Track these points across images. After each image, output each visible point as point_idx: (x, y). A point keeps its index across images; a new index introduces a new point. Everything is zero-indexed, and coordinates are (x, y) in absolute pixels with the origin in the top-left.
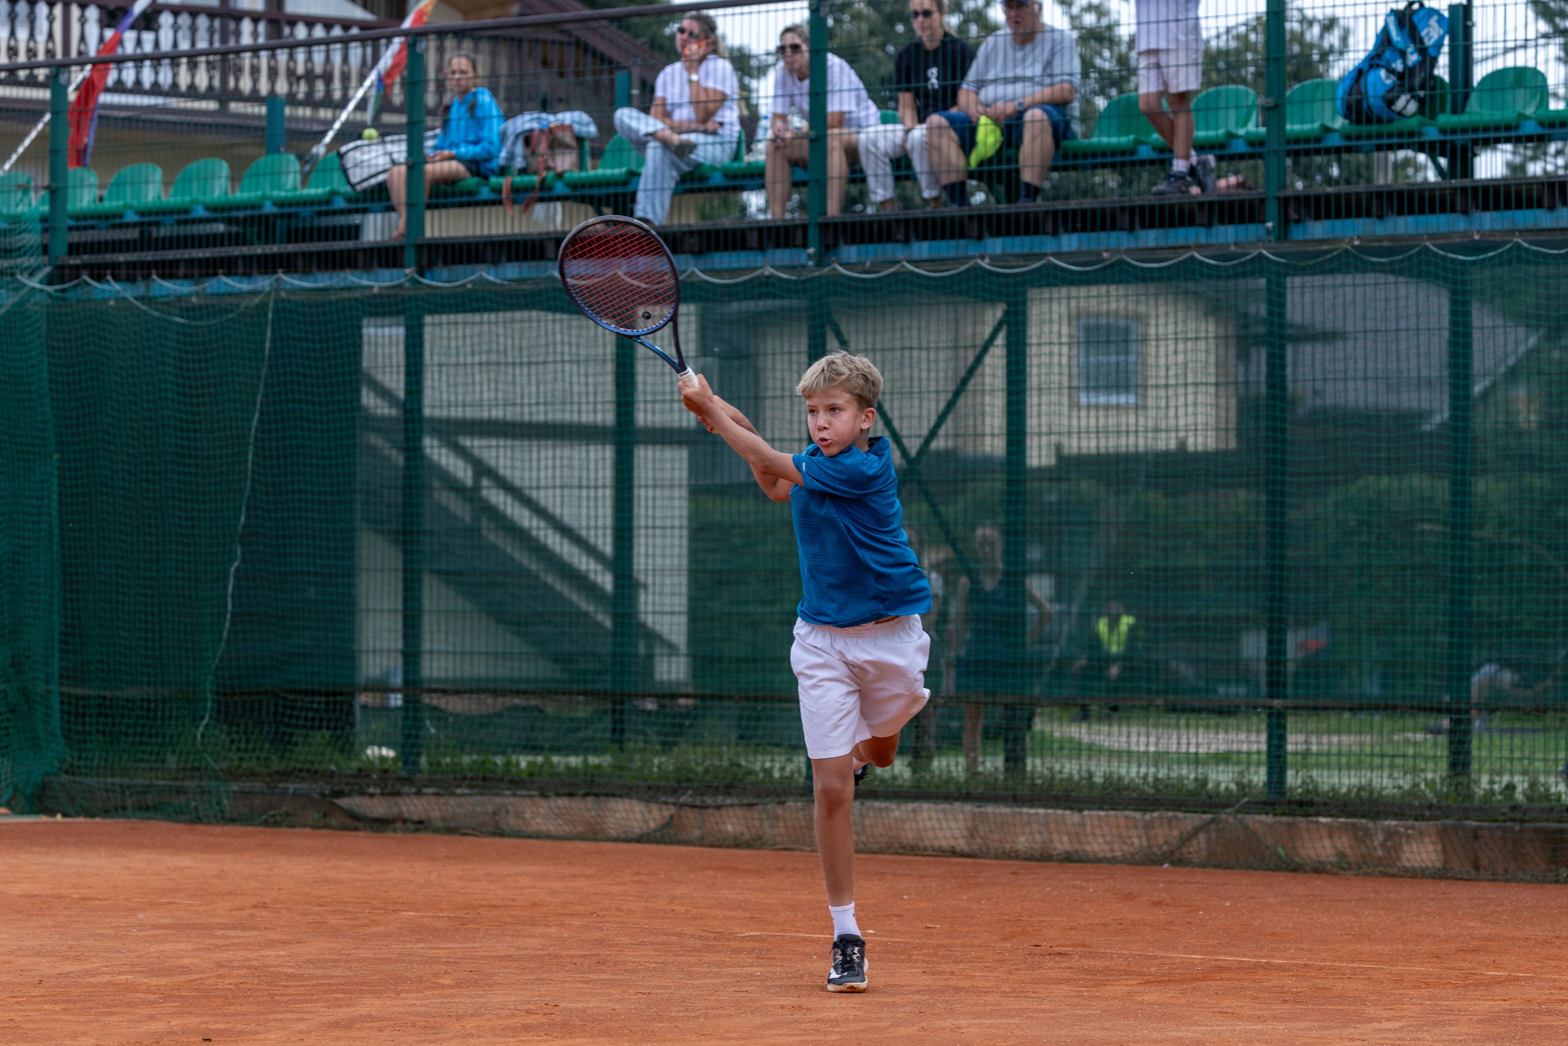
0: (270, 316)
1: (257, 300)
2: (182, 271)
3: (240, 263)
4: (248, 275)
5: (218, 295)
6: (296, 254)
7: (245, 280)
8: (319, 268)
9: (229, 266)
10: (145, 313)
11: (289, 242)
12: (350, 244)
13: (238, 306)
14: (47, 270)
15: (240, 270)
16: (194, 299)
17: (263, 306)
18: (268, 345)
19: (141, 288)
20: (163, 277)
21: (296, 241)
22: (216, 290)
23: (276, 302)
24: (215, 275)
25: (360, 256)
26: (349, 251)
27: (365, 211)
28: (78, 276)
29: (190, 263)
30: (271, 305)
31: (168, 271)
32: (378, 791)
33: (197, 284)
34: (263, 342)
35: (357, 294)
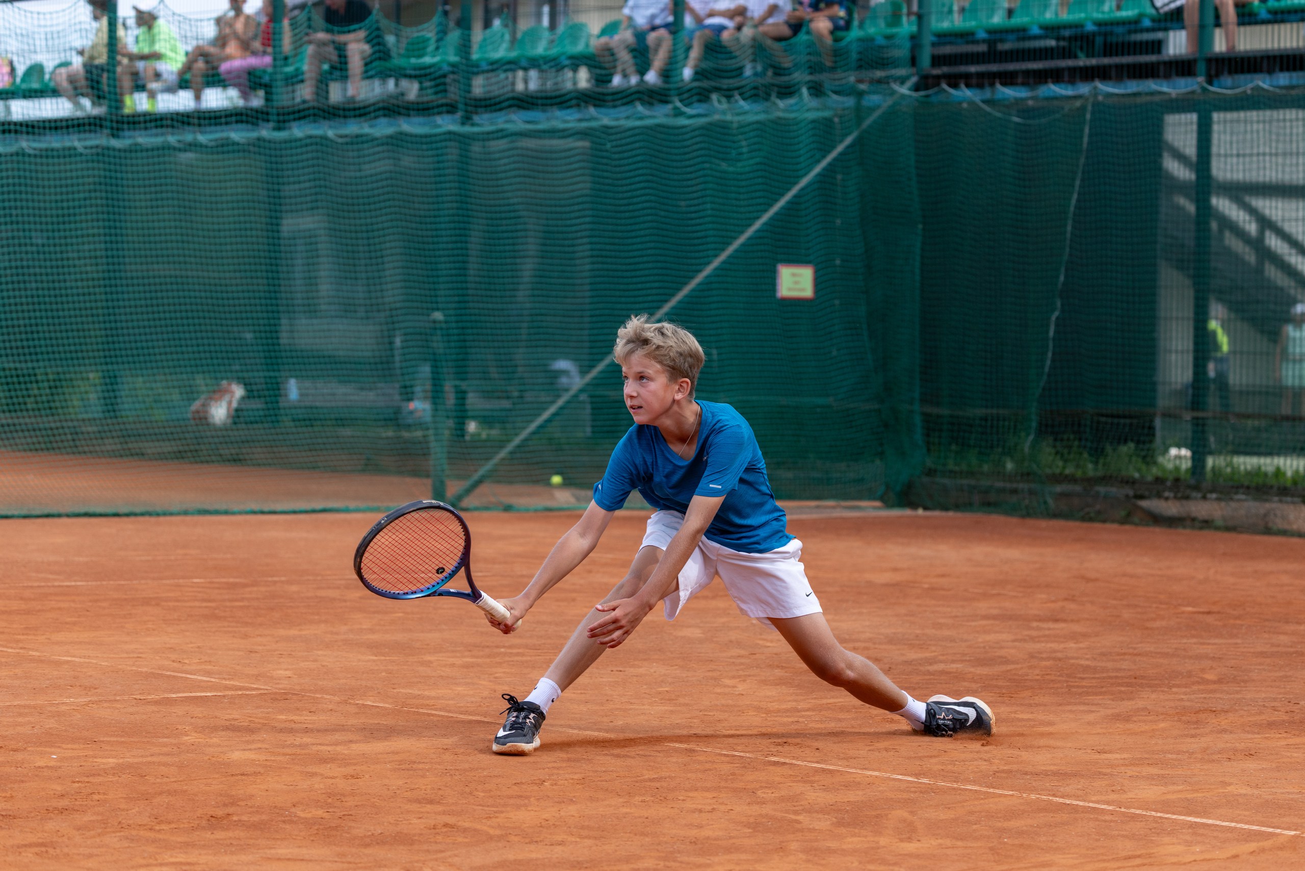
0: (1088, 116)
1: (1078, 104)
2: (1020, 80)
3: (1066, 74)
4: (1072, 82)
5: (1047, 99)
6: (1110, 66)
7: (1070, 87)
8: (1129, 77)
9: (1056, 76)
10: (989, 114)
11: (1105, 55)
12: (1153, 58)
13: (1063, 108)
14: (914, 79)
15: (1066, 79)
16: (1030, 103)
17: (1083, 108)
18: (1086, 140)
19: (987, 93)
20: (1004, 84)
21: (1111, 55)
22: (1046, 95)
23: (1093, 106)
24: (1046, 82)
25: (1162, 68)
26: (1152, 64)
27: (1166, 29)
28: (938, 84)
29: (1027, 73)
30: (1090, 108)
31: (1009, 79)
32: (1172, 495)
33: (1032, 89)
34: (1081, 137)
35: (1157, 98)
